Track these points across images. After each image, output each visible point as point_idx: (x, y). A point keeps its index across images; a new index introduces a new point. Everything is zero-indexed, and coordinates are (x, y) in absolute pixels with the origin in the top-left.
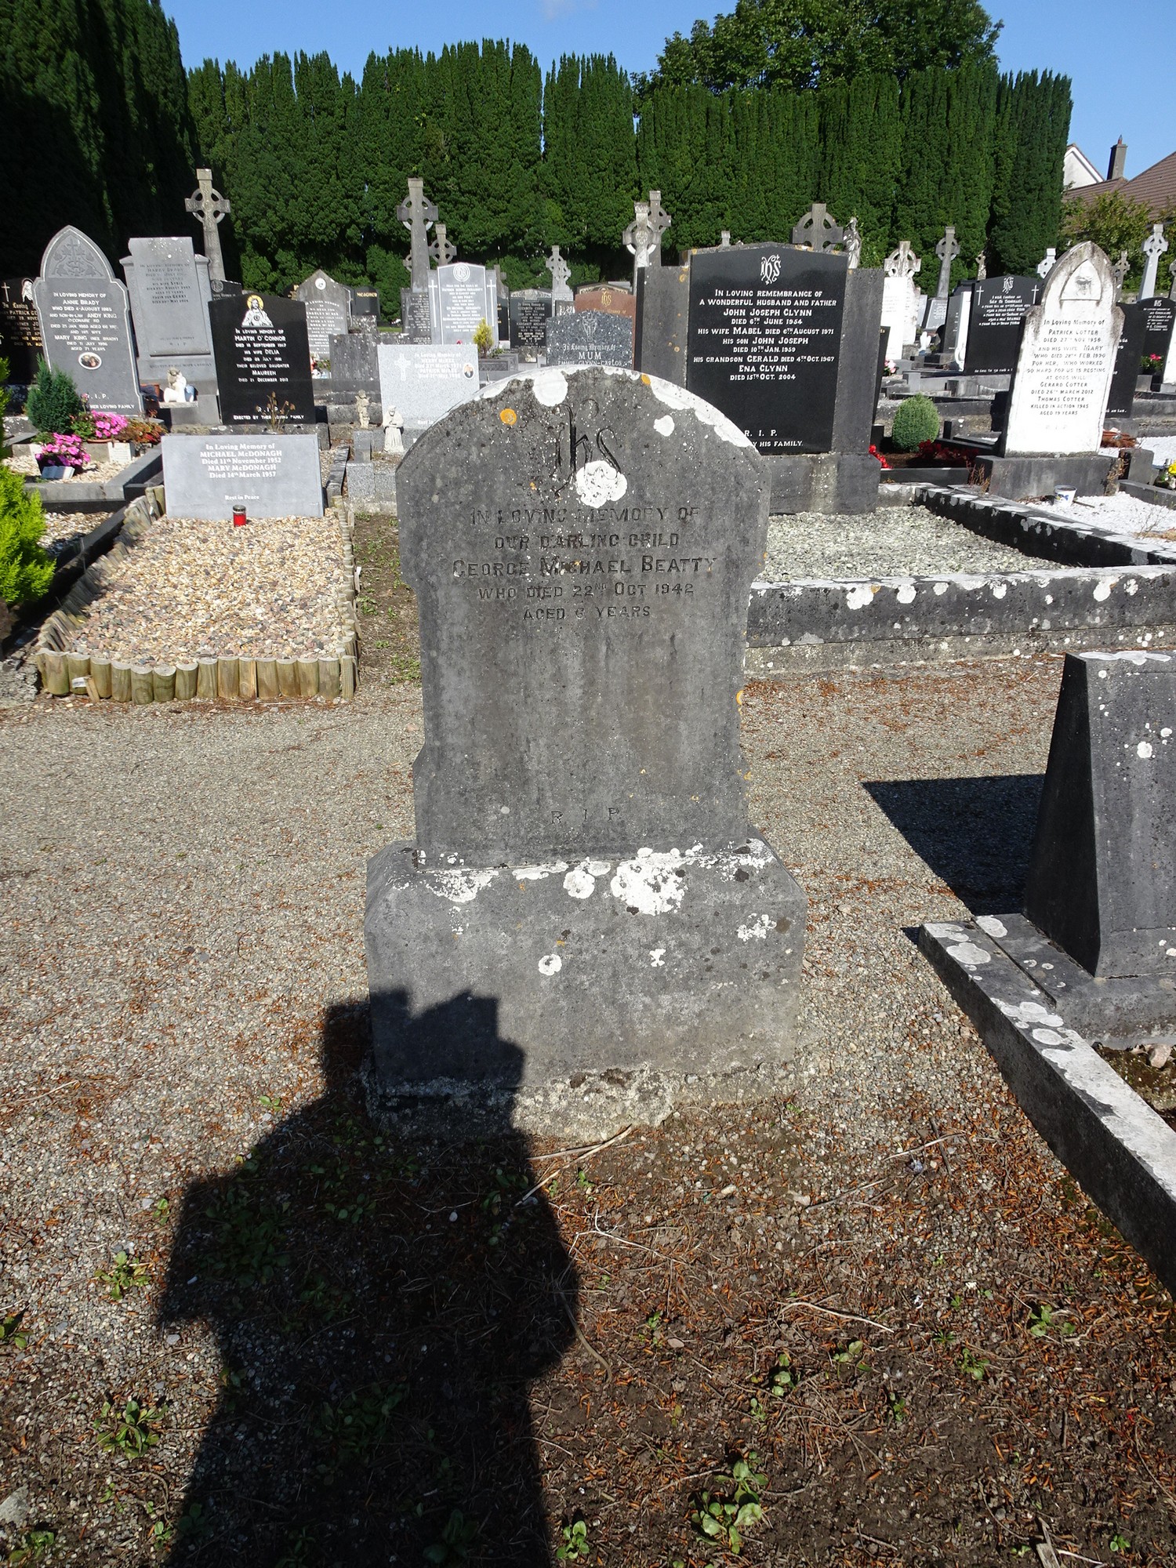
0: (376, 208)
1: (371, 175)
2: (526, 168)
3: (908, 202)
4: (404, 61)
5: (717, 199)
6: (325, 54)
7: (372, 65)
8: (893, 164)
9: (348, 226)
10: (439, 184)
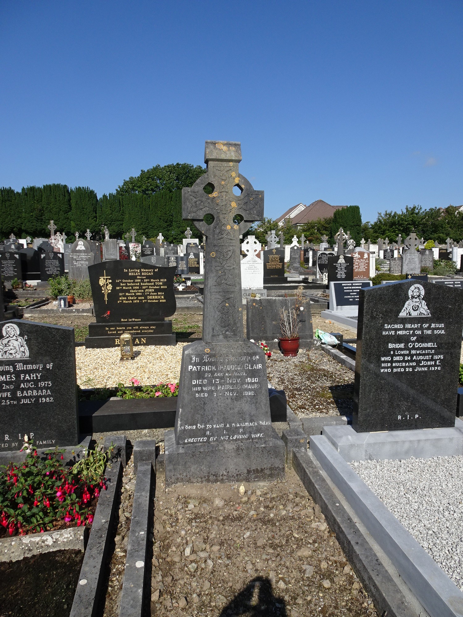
0: (22, 223)
1: (20, 216)
2: (65, 214)
3: (175, 221)
4: (32, 189)
5: (120, 221)
6: (10, 187)
7: (23, 189)
8: (170, 212)
9: (14, 228)
10: (39, 218)
